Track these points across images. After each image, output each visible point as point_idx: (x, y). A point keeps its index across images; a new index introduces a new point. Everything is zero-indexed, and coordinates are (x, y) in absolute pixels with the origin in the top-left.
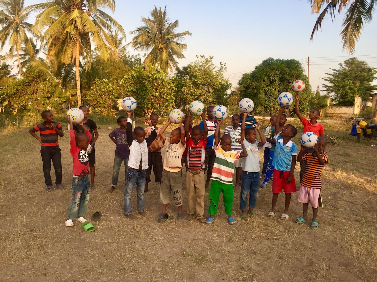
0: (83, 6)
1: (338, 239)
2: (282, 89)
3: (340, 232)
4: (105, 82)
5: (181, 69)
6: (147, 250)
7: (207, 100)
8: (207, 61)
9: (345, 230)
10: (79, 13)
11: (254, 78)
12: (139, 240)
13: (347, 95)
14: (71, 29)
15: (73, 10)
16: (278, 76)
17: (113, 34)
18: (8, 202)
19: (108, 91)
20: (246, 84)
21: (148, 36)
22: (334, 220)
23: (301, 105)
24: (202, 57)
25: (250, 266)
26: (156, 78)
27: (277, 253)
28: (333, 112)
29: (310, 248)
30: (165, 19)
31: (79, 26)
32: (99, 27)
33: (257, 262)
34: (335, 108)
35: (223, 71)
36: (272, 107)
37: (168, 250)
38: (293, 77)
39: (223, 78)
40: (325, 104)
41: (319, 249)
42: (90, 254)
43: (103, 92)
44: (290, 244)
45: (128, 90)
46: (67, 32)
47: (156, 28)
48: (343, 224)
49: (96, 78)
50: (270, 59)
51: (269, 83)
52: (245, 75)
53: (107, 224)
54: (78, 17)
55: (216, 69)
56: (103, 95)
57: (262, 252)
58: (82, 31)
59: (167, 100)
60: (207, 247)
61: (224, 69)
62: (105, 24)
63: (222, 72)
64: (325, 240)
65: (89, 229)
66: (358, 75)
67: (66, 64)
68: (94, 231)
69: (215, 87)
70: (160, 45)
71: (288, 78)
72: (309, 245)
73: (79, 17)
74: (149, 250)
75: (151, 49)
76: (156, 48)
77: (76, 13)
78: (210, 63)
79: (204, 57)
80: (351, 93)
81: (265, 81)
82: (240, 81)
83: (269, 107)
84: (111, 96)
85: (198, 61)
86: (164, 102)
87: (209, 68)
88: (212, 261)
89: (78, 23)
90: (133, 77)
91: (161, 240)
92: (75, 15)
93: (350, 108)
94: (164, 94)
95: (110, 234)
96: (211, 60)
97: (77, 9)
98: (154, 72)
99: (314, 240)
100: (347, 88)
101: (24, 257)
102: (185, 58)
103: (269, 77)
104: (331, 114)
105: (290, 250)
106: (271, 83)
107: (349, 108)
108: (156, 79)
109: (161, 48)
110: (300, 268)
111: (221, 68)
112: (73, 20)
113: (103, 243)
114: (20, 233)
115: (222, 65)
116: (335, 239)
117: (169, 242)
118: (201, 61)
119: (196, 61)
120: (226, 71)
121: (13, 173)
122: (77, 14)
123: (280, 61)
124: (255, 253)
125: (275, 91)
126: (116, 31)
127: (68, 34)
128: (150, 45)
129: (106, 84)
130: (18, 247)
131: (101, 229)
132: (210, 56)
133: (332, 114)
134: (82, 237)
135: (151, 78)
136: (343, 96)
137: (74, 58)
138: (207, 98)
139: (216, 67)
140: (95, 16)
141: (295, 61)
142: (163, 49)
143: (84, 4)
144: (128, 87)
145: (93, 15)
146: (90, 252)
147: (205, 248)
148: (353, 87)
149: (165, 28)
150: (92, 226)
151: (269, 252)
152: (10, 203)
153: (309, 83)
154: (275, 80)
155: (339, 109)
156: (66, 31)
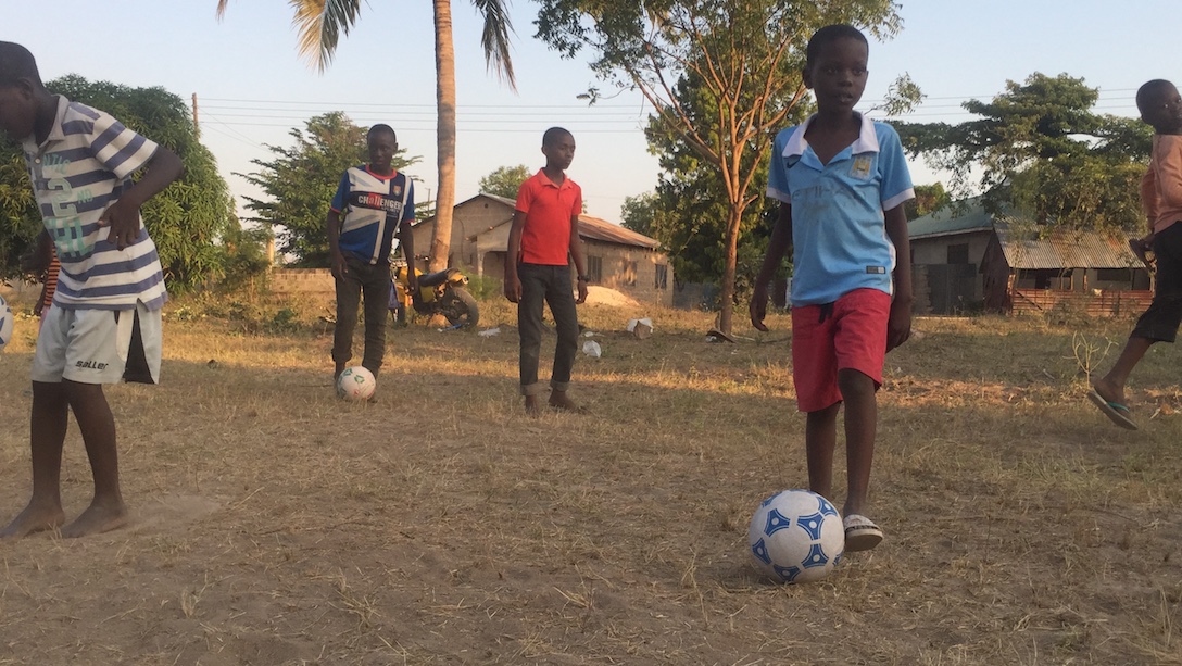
28: (287, 288)
40: (261, 259)
50: (72, 78)
123: (111, 88)
133: (285, 293)
136: (315, 236)
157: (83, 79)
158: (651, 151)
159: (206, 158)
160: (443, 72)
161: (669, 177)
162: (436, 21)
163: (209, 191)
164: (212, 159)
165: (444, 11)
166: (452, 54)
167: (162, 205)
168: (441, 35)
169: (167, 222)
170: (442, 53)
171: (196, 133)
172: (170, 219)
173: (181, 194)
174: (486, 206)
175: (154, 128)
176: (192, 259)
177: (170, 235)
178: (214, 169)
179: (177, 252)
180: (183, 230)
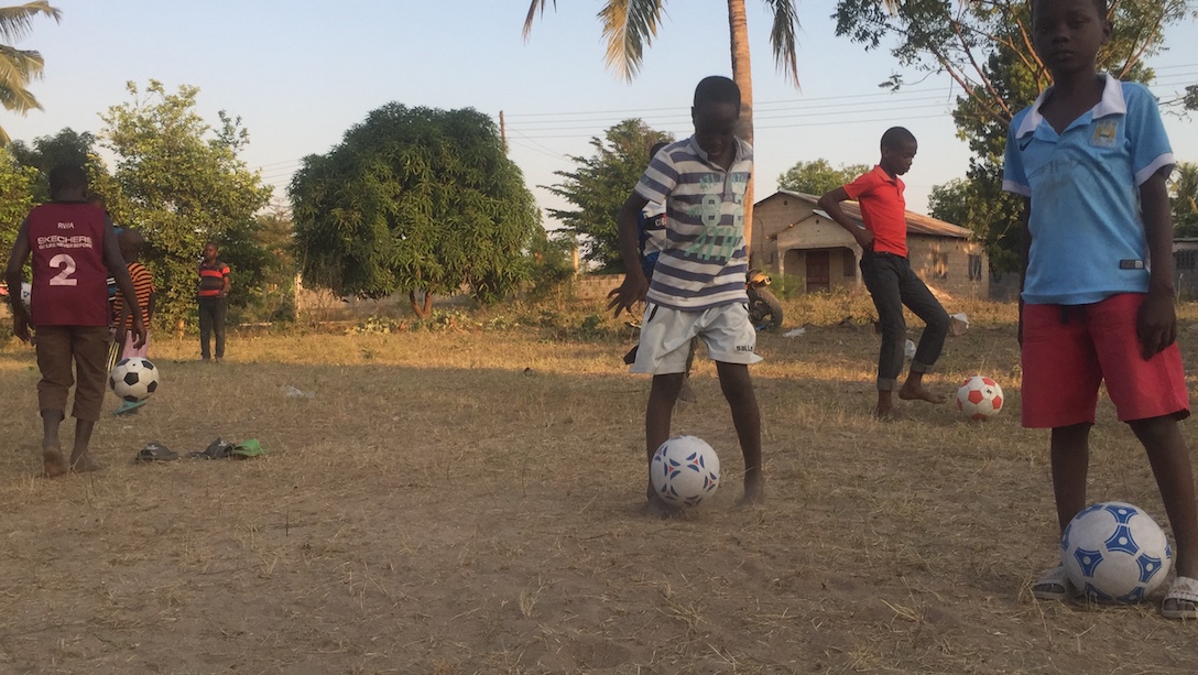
8: (175, 103)
16: (429, 164)
20: (318, 190)
35: (235, 144)
39: (239, 165)
40: (567, 267)
50: (393, 105)
51: (399, 188)
52: (312, 160)
55: (211, 135)
61: (237, 136)
63: (231, 147)
71: (460, 168)
78: (187, 112)
79: (161, 90)
81: (385, 180)
82: (294, 180)
85: (132, 106)
87: (183, 127)
96: (190, 100)
103: (398, 167)
106: (406, 185)
118: (147, 104)
120: (248, 142)
125: (423, 215)
132: (183, 88)
139: (207, 127)
154: (419, 176)
155: (609, 283)
157: (402, 106)
158: (961, 136)
159: (513, 173)
160: (739, 71)
161: (981, 161)
162: (731, 19)
163: (518, 204)
164: (520, 173)
165: (738, 9)
166: (748, 52)
167: (476, 219)
168: (737, 33)
169: (480, 235)
170: (738, 52)
171: (504, 148)
172: (483, 232)
173: (492, 209)
174: (786, 203)
175: (467, 147)
176: (503, 271)
177: (483, 248)
178: (521, 182)
179: (490, 264)
180: (495, 243)
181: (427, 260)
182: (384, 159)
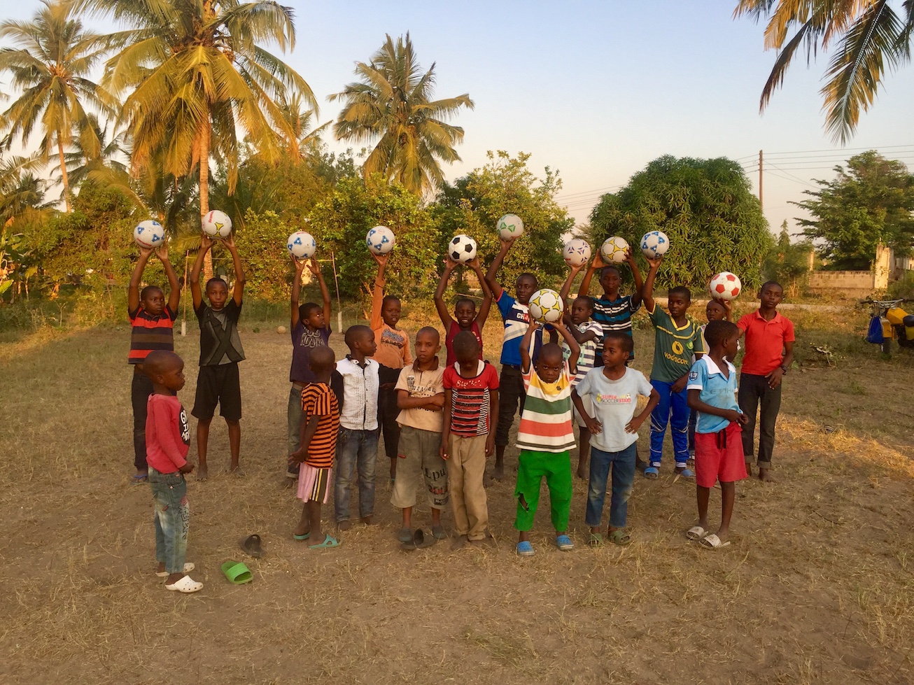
0: (217, 38)
1: (840, 600)
2: (696, 231)
3: (845, 581)
4: (269, 218)
5: (452, 185)
6: (379, 629)
7: (514, 258)
8: (515, 164)
9: (859, 577)
10: (207, 54)
11: (627, 205)
12: (359, 605)
13: (855, 242)
14: (187, 93)
15: (192, 49)
16: (687, 200)
17: (288, 103)
18: (44, 512)
19: (277, 238)
20: (608, 218)
21: (372, 107)
22: (831, 554)
23: (745, 270)
24: (502, 154)
25: (630, 667)
26: (391, 208)
27: (694, 636)
28: (822, 285)
29: (773, 623)
30: (411, 65)
31: (208, 85)
32: (255, 86)
33: (646, 658)
34: (826, 274)
35: (553, 189)
36: (673, 274)
37: (429, 628)
38: (724, 201)
39: (553, 205)
40: (802, 266)
41: (795, 625)
42: (243, 638)
43: (263, 241)
44: (725, 613)
45: (324, 237)
46: (179, 100)
47: (390, 87)
48: (853, 563)
49: (249, 209)
50: (666, 157)
51: (665, 216)
52: (607, 198)
53: (280, 566)
54: (204, 64)
55: (537, 185)
56: (265, 249)
57: (656, 634)
58: (214, 98)
59: (419, 261)
60: (523, 621)
61: (554, 184)
62: (267, 80)
63: (550, 192)
64: (809, 603)
65: (238, 578)
66: (882, 193)
67: (176, 177)
68: (250, 582)
69: (535, 228)
70: (401, 129)
71: (711, 202)
72: (771, 615)
73: (207, 64)
74: (384, 629)
75: (378, 139)
76: (392, 134)
77: (199, 55)
78: (522, 169)
79: (507, 156)
80: (865, 237)
81: (655, 211)
82: (594, 212)
83: (665, 273)
84: (284, 251)
85: (491, 166)
86: (410, 265)
87: (519, 181)
88: (535, 654)
89: (205, 77)
90: (337, 206)
91: (411, 603)
92: (198, 60)
93: (865, 275)
94: (411, 247)
95: (288, 589)
96: (525, 161)
97: (202, 44)
98: (388, 194)
99: (784, 603)
100: (855, 226)
101: (84, 646)
102: (459, 159)
103: (664, 202)
104: (817, 288)
105: (725, 628)
106: (670, 215)
107: (861, 274)
108: (392, 210)
109: (403, 136)
110: (749, 673)
111: (548, 182)
112: (192, 70)
113: (273, 611)
114: (74, 587)
115: (549, 173)
116: (834, 599)
117: (431, 609)
118: (499, 165)
119: (488, 165)
120: (561, 188)
121: (52, 441)
122: (202, 57)
123: (691, 162)
124: (639, 636)
125: (681, 236)
126: (294, 94)
127: (181, 104)
128: (377, 130)
129: (273, 223)
130: (71, 621)
131: (268, 577)
132: (521, 153)
133: (820, 288)
134: (222, 597)
135: (379, 209)
136: (846, 246)
137: (195, 160)
138: (515, 255)
139: (535, 179)
140: (245, 60)
141: (729, 162)
142: (407, 137)
143: (220, 33)
144: (325, 230)
145: (240, 59)
146: (241, 634)
147: (518, 622)
148: (870, 222)
149: (410, 88)
150: (246, 570)
151: (674, 634)
152: (49, 516)
153: (763, 216)
154: (680, 208)
155: (837, 277)
156: (175, 98)
157: (673, 157)
159: (756, 205)
163: (754, 229)
164: (760, 205)
167: (719, 240)
169: (722, 252)
171: (747, 186)
173: (733, 232)
177: (724, 261)
180: (734, 257)
181: (681, 269)
182: (656, 197)
